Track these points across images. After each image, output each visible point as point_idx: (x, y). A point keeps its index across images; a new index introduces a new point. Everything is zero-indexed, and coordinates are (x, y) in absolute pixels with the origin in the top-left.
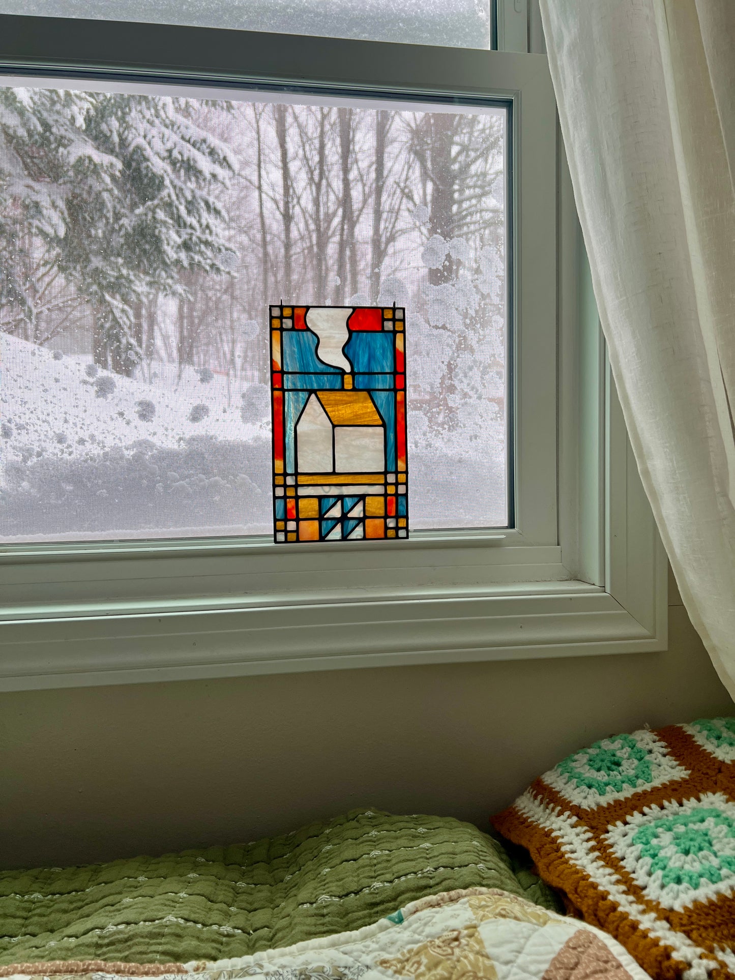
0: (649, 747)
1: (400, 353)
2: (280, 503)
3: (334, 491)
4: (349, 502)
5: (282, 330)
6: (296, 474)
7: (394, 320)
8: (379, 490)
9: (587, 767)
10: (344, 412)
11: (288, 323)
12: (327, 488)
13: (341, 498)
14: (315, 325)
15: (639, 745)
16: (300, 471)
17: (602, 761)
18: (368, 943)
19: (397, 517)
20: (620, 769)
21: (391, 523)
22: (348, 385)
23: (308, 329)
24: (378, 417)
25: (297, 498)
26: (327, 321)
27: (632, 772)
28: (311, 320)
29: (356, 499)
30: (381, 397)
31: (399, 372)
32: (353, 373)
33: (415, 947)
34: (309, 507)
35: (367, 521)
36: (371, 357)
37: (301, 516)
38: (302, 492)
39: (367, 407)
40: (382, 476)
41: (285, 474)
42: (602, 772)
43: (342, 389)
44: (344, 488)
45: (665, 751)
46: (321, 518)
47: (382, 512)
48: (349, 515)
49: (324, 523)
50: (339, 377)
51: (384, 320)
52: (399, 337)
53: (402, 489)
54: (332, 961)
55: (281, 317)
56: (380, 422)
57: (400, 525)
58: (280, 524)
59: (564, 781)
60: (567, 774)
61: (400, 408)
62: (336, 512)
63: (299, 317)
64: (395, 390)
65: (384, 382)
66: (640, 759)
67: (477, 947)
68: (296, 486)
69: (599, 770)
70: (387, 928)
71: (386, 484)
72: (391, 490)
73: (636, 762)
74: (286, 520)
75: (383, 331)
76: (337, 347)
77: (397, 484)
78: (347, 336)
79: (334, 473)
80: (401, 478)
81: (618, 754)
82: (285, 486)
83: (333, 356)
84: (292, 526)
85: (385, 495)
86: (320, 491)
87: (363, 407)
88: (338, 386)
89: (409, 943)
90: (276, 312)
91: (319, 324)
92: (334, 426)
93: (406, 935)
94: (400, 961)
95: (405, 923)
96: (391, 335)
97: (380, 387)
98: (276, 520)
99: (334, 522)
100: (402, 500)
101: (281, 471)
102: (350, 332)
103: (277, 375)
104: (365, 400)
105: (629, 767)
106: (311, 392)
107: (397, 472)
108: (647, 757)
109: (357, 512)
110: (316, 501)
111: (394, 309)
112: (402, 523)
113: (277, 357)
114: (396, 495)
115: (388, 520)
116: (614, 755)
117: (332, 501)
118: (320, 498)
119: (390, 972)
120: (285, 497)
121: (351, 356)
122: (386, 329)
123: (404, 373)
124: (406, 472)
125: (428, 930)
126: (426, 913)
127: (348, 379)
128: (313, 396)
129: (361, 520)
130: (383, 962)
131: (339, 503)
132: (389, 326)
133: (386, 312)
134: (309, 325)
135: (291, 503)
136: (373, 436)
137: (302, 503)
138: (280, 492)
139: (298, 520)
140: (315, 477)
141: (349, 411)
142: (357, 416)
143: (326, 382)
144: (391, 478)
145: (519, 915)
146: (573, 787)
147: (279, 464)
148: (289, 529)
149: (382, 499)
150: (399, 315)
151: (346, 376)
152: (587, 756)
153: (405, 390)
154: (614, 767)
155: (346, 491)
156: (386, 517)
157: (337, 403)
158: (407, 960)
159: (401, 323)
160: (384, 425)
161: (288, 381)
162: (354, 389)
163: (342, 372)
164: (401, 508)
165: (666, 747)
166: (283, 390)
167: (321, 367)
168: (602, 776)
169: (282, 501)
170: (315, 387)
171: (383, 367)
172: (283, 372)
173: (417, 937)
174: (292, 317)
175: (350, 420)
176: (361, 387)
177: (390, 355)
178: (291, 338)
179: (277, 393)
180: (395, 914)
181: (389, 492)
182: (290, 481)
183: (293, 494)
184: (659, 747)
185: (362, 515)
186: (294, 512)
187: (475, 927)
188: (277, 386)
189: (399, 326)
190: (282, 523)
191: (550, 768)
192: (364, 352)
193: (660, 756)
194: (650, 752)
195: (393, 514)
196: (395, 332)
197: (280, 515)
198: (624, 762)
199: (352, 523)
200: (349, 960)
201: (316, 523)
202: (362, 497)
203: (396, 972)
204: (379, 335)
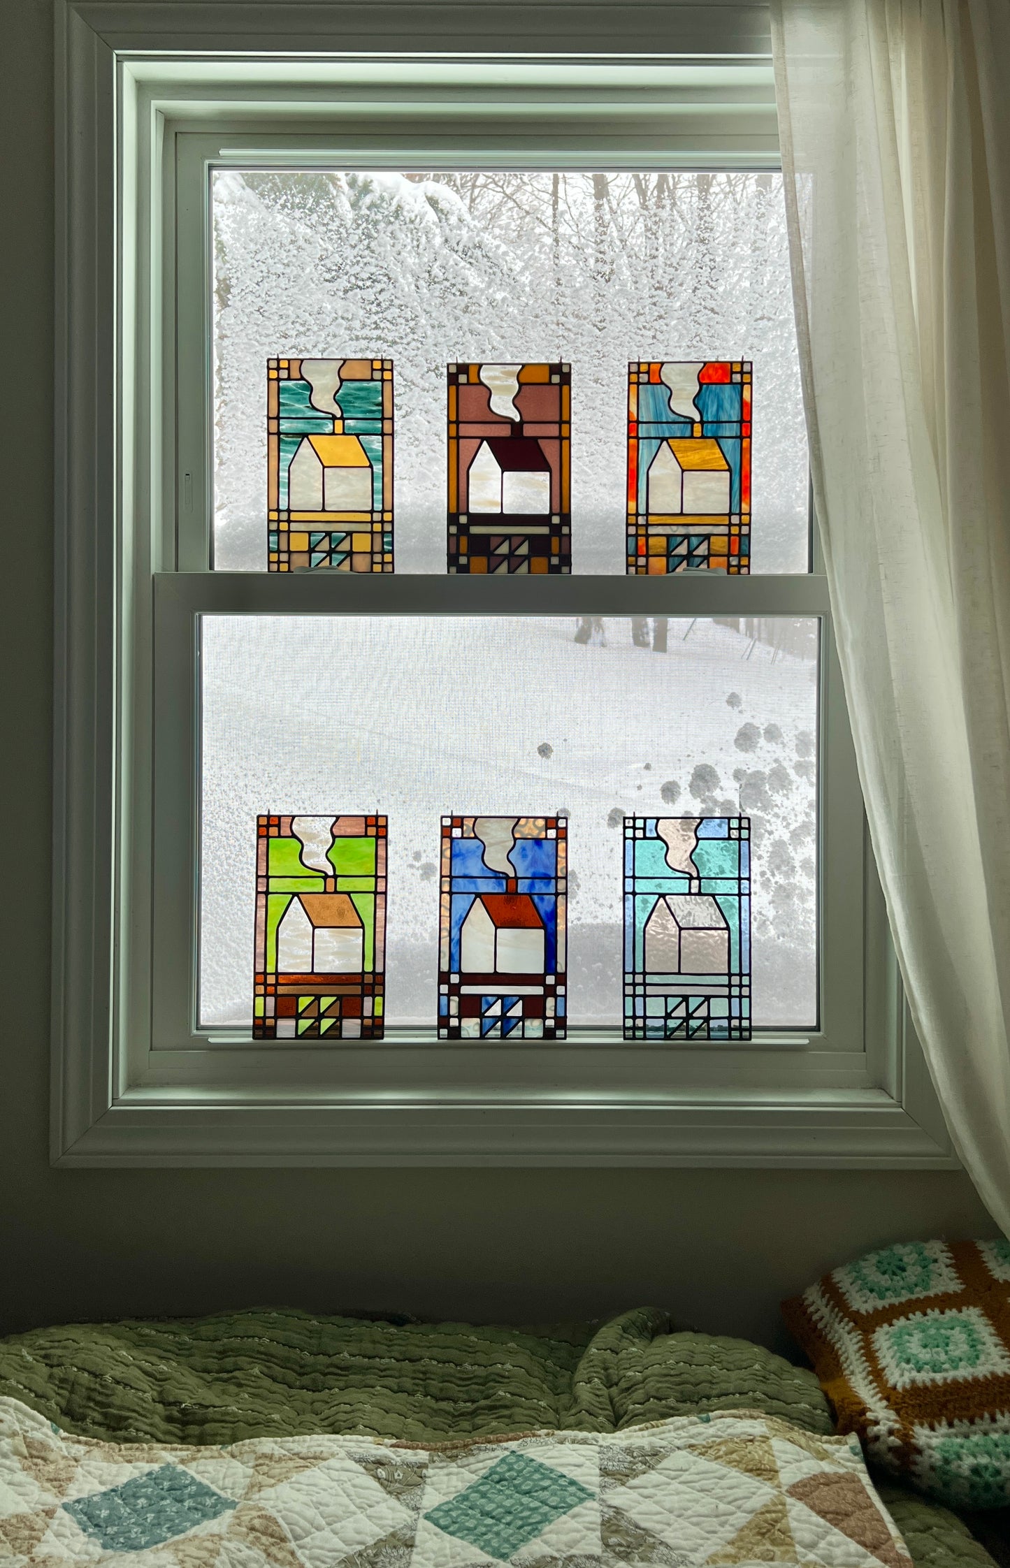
0: (935, 1256)
1: (747, 403)
2: (632, 540)
3: (681, 531)
4: (694, 541)
5: (638, 384)
6: (647, 514)
7: (742, 373)
8: (724, 530)
9: (875, 1268)
10: (693, 458)
11: (644, 378)
12: (674, 528)
13: (687, 537)
14: (668, 378)
15: (926, 1253)
16: (650, 511)
17: (889, 1264)
18: (679, 1432)
19: (739, 556)
20: (904, 1274)
21: (734, 561)
22: (697, 433)
23: (662, 383)
24: (724, 462)
25: (647, 536)
26: (680, 375)
27: (914, 1279)
28: (665, 375)
29: (702, 538)
30: (728, 445)
31: (745, 422)
32: (702, 422)
33: (719, 1440)
34: (658, 544)
35: (711, 559)
36: (720, 407)
37: (650, 553)
38: (652, 531)
39: (714, 454)
40: (727, 518)
41: (637, 515)
42: (887, 1276)
43: (692, 437)
44: (691, 528)
45: (948, 1261)
46: (668, 555)
47: (725, 551)
48: (695, 553)
49: (671, 559)
50: (689, 426)
51: (732, 373)
52: (746, 387)
53: (745, 530)
54: (650, 1443)
55: (638, 373)
56: (727, 467)
57: (742, 563)
58: (632, 559)
59: (851, 1280)
60: (854, 1274)
61: (745, 455)
62: (682, 550)
63: (654, 372)
64: (741, 438)
65: (731, 430)
66: (924, 1267)
67: (766, 1448)
68: (647, 525)
69: (884, 1273)
70: (695, 1424)
71: (730, 525)
72: (735, 530)
73: (919, 1269)
74: (637, 556)
75: (731, 383)
76: (688, 399)
77: (740, 525)
78: (698, 388)
79: (682, 514)
80: (745, 519)
81: (905, 1259)
82: (637, 525)
83: (685, 407)
84: (642, 561)
85: (729, 535)
86: (668, 530)
87: (710, 453)
88: (688, 434)
89: (713, 1436)
90: (634, 368)
91: (673, 378)
92: (683, 471)
93: (711, 1431)
94: (704, 1447)
95: (711, 1423)
96: (739, 386)
97: (728, 434)
98: (628, 555)
99: (680, 559)
100: (745, 540)
101: (634, 512)
102: (701, 385)
103: (633, 424)
104: (713, 445)
105: (913, 1273)
106: (663, 439)
107: (740, 514)
108: (931, 1267)
109: (702, 550)
110: (664, 539)
111: (742, 363)
112: (744, 561)
113: (634, 409)
114: (740, 535)
115: (731, 558)
116: (901, 1260)
117: (679, 539)
118: (668, 536)
119: (696, 1453)
120: (637, 535)
121: (700, 407)
122: (734, 381)
123: (750, 422)
124: (750, 514)
125: (729, 1431)
126: (729, 1420)
127: (697, 428)
128: (665, 443)
129: (706, 558)
130: (691, 1446)
131: (686, 541)
132: (737, 378)
133: (734, 366)
134: (663, 379)
135: (642, 541)
136: (719, 479)
137: (651, 540)
138: (632, 530)
139: (647, 556)
140: (664, 517)
141: (697, 456)
142: (705, 462)
143: (677, 430)
144: (735, 520)
145: (804, 1445)
146: (857, 1288)
147: (632, 505)
148: (639, 564)
149: (726, 538)
150: (747, 368)
151: (695, 425)
152: (877, 1258)
153: (750, 437)
154: (899, 1272)
155: (693, 530)
156: (729, 555)
157: (686, 450)
158: (710, 1447)
159: (749, 376)
160: (730, 470)
161: (643, 431)
162: (703, 437)
163: (692, 422)
164: (744, 547)
165: (950, 1258)
166: (638, 438)
167: (672, 417)
168: (885, 1281)
169: (634, 538)
170: (667, 435)
171: (730, 416)
172: (638, 422)
173: (720, 1433)
174: (648, 372)
175: (697, 465)
176: (709, 435)
177: (737, 406)
178: (646, 391)
179: (632, 441)
180: (704, 1415)
181: (733, 532)
182: (641, 520)
183: (644, 532)
184: (944, 1258)
185: (706, 553)
186: (645, 549)
187: (768, 1438)
188: (632, 435)
189: (746, 378)
190: (634, 559)
191: (842, 1265)
192: (713, 402)
193: (943, 1266)
194: (936, 1261)
195: (736, 553)
196: (742, 384)
197: (631, 551)
198: (909, 1268)
199: (698, 560)
200: (664, 1443)
201: (664, 559)
202: (707, 537)
203: (700, 1454)
204: (727, 387)
